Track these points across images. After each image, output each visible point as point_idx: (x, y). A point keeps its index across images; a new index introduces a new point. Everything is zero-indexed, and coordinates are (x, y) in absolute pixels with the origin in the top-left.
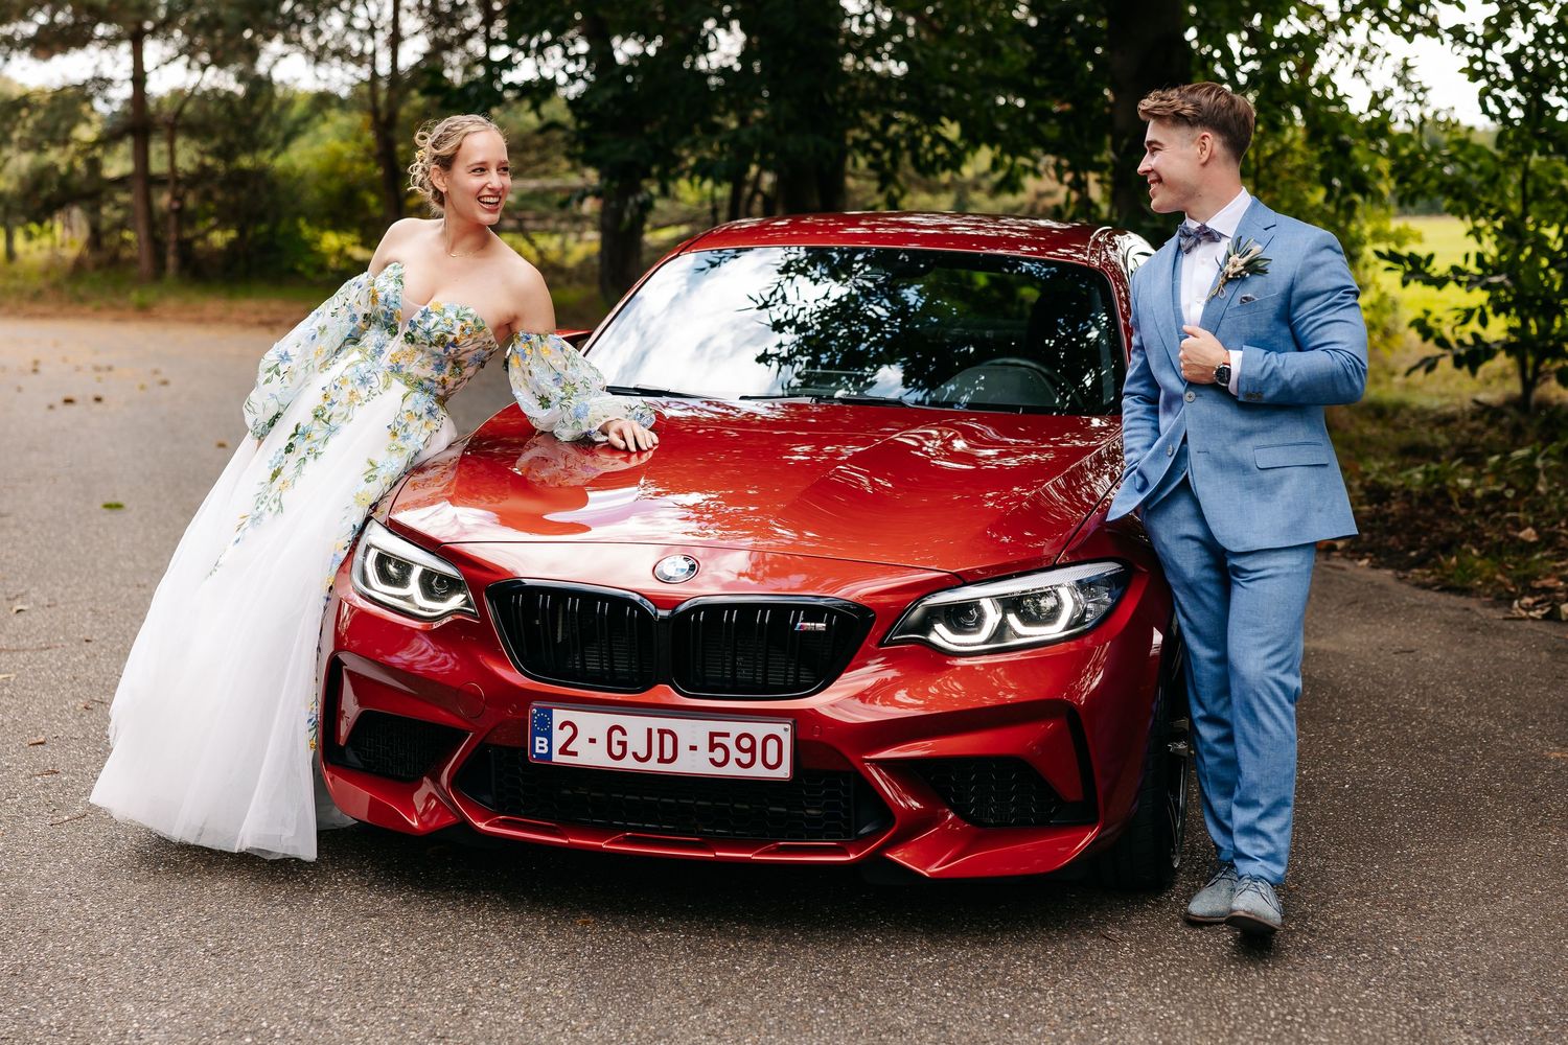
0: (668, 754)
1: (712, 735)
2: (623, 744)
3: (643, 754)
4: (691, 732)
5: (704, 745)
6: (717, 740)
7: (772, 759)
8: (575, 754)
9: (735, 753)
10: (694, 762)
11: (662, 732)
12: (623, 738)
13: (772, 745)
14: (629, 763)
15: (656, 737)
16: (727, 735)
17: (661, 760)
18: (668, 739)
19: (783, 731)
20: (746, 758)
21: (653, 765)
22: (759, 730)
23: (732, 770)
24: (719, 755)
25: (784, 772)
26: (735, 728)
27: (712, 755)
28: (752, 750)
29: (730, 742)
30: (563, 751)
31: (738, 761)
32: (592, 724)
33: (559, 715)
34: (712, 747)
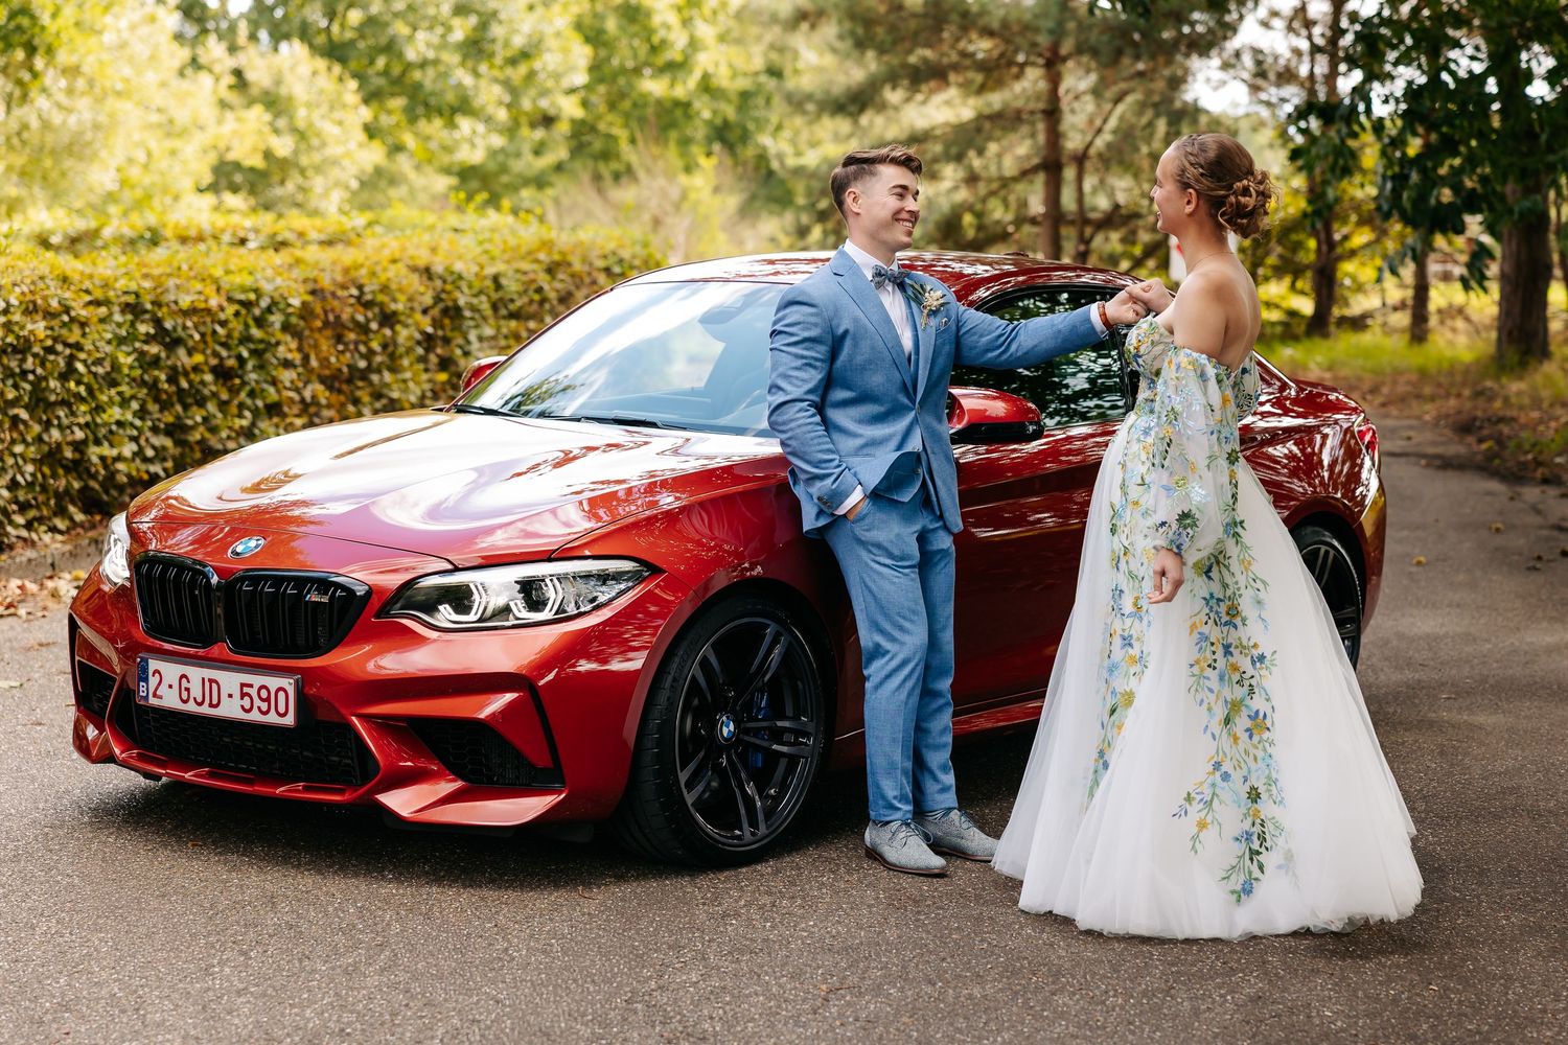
0: (215, 702)
1: (243, 685)
2: (187, 689)
3: (199, 700)
4: (230, 680)
5: (237, 695)
6: (246, 690)
7: (282, 709)
8: (161, 697)
9: (257, 703)
10: (231, 709)
11: (211, 681)
12: (187, 685)
13: (281, 695)
14: (191, 707)
15: (207, 684)
16: (251, 686)
17: (211, 705)
18: (214, 686)
19: (288, 683)
20: (264, 706)
21: (205, 710)
22: (274, 683)
23: (255, 716)
24: (246, 702)
25: (289, 720)
26: (257, 680)
27: (242, 702)
28: (268, 700)
29: (253, 692)
30: (155, 695)
31: (259, 708)
32: (171, 671)
33: (153, 664)
34: (243, 695)
